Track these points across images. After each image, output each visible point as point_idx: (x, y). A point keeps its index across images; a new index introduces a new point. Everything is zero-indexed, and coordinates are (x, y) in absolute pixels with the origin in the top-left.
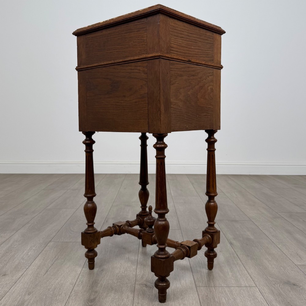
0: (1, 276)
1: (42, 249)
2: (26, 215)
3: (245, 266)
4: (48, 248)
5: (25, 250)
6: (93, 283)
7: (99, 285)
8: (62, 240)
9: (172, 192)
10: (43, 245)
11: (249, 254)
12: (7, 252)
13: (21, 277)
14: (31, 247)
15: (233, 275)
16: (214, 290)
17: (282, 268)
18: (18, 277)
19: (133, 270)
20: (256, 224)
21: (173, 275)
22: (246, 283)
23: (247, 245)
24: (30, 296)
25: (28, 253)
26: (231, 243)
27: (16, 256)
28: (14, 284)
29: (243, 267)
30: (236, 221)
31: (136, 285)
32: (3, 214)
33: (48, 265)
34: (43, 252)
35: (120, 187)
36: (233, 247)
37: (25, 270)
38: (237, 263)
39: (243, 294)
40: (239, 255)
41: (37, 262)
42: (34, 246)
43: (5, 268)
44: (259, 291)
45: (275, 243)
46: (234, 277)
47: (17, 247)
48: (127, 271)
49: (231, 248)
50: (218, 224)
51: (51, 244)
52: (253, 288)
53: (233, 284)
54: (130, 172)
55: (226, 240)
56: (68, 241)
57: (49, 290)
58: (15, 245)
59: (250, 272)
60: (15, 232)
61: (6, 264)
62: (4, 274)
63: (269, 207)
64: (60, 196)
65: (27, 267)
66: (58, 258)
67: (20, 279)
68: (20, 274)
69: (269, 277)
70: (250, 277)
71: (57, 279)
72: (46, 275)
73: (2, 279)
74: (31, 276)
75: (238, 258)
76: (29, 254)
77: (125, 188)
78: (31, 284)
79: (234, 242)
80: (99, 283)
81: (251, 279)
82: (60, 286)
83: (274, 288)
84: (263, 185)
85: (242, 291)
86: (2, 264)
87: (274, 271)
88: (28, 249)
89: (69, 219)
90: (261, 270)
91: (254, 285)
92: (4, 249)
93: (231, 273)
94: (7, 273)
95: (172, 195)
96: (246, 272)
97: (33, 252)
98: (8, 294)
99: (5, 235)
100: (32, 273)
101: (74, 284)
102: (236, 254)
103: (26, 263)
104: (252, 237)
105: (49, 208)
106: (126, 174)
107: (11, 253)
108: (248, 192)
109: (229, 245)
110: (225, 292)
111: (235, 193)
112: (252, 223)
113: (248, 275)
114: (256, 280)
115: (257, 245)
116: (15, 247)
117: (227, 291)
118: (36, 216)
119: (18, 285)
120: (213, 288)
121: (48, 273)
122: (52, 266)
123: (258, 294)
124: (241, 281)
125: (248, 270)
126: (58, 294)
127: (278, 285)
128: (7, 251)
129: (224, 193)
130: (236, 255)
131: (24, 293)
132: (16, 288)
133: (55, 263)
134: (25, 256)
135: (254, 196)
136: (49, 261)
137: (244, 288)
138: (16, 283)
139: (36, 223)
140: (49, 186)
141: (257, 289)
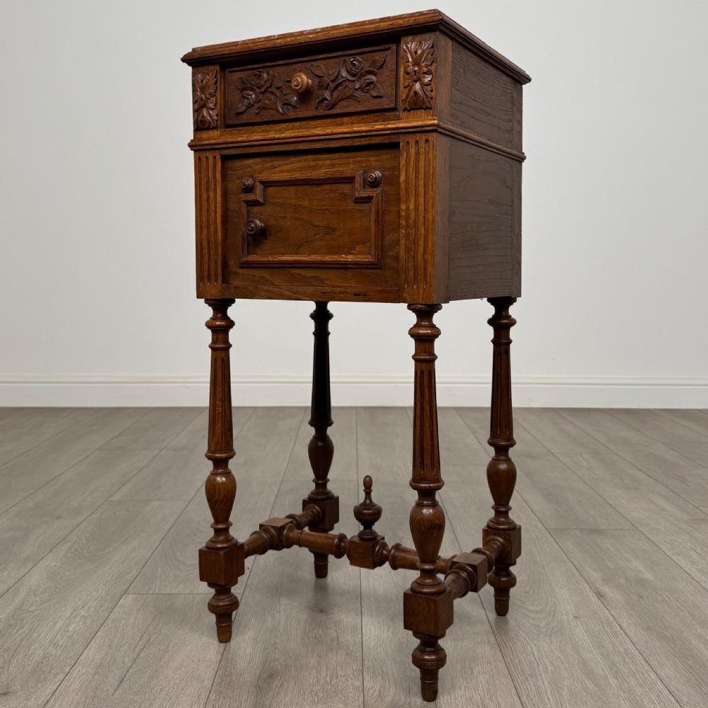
3: (647, 659)
11: (651, 624)
15: (620, 684)
26: (599, 593)
29: (643, 662)
30: (600, 532)
38: (625, 650)
40: (624, 625)
46: (625, 693)
55: (586, 585)
63: (676, 493)
70: (668, 693)
75: (625, 636)
81: (670, 697)
84: (648, 434)
93: (616, 681)
96: (653, 676)
102: (616, 625)
108: (616, 454)
109: (594, 598)
111: (582, 457)
112: (641, 535)
113: (662, 687)
114: (685, 699)
124: (645, 703)
125: (658, 671)
129: (555, 456)
130: (618, 627)
135: (632, 464)
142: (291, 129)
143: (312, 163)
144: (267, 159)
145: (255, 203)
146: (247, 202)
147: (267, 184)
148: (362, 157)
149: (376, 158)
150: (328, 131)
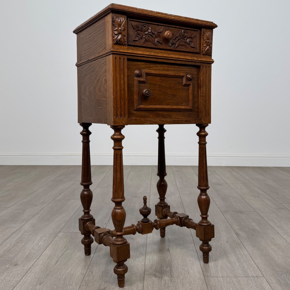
0: (13, 265)
1: (52, 239)
2: (36, 206)
3: (252, 257)
4: (58, 238)
5: (36, 240)
6: (103, 273)
7: (109, 275)
8: (71, 230)
9: (177, 183)
10: (53, 236)
11: (255, 245)
12: (18, 243)
13: (32, 267)
14: (41, 238)
15: (240, 265)
16: (222, 281)
17: (288, 258)
18: (29, 267)
19: (142, 260)
20: (261, 215)
21: (181, 265)
22: (253, 273)
23: (253, 235)
24: (41, 286)
25: (38, 243)
26: (237, 234)
27: (26, 246)
28: (25, 273)
29: (250, 257)
30: (241, 212)
31: (145, 275)
32: (13, 205)
33: (58, 255)
34: (53, 242)
35: (127, 179)
36: (239, 237)
37: (35, 260)
38: (244, 253)
39: (250, 285)
40: (245, 245)
41: (48, 252)
42: (44, 237)
43: (16, 258)
44: (266, 282)
45: (280, 233)
46: (241, 268)
47: (27, 237)
48: (135, 261)
49: (237, 238)
50: (224, 215)
51: (61, 234)
52: (260, 278)
53: (240, 274)
54: (136, 164)
55: (233, 231)
56: (77, 232)
57: (60, 280)
58: (25, 236)
59: (256, 261)
60: (25, 222)
61: (17, 254)
62: (15, 264)
64: (69, 187)
65: (38, 258)
66: (68, 248)
67: (31, 269)
68: (31, 264)
69: (275, 268)
70: (257, 267)
71: (68, 269)
72: (57, 265)
73: (13, 269)
74: (42, 266)
75: (244, 249)
76: (40, 244)
77: (131, 180)
78: (42, 274)
79: (240, 232)
80: (109, 273)
81: (258, 269)
82: (70, 276)
83: (281, 278)
85: (249, 281)
86: (13, 254)
87: (281, 261)
88: (39, 239)
89: (77, 210)
90: (267, 261)
91: (261, 275)
92: (15, 239)
93: (238, 264)
94: (18, 263)
95: (178, 186)
96: (252, 262)
97: (43, 242)
98: (19, 283)
99: (16, 225)
100: (43, 263)
101: (84, 274)
102: (242, 245)
103: (36, 253)
104: (257, 228)
105: (58, 199)
106: (132, 166)
107: (22, 243)
108: (252, 184)
109: (235, 236)
110: (233, 282)
111: (239, 185)
112: (257, 214)
113: (255, 266)
114: (263, 270)
115: (263, 236)
116: (26, 238)
117: (235, 281)
118: (45, 207)
119: (29, 275)
120: (221, 279)
121: (59, 263)
122: (62, 256)
123: (265, 284)
124: (248, 271)
125: (255, 261)
126: (69, 284)
127: (285, 275)
128: (18, 241)
131: (35, 283)
132: (27, 277)
133: (65, 253)
134: (35, 247)
136: (60, 251)
137: (252, 278)
138: (28, 273)
139: (45, 214)
140: (57, 177)
141: (264, 279)
142: (161, 53)
143: (166, 68)
144: (147, 63)
145: (143, 82)
146: (139, 81)
147: (147, 74)
148: (185, 68)
149: (190, 70)
150: (177, 57)
